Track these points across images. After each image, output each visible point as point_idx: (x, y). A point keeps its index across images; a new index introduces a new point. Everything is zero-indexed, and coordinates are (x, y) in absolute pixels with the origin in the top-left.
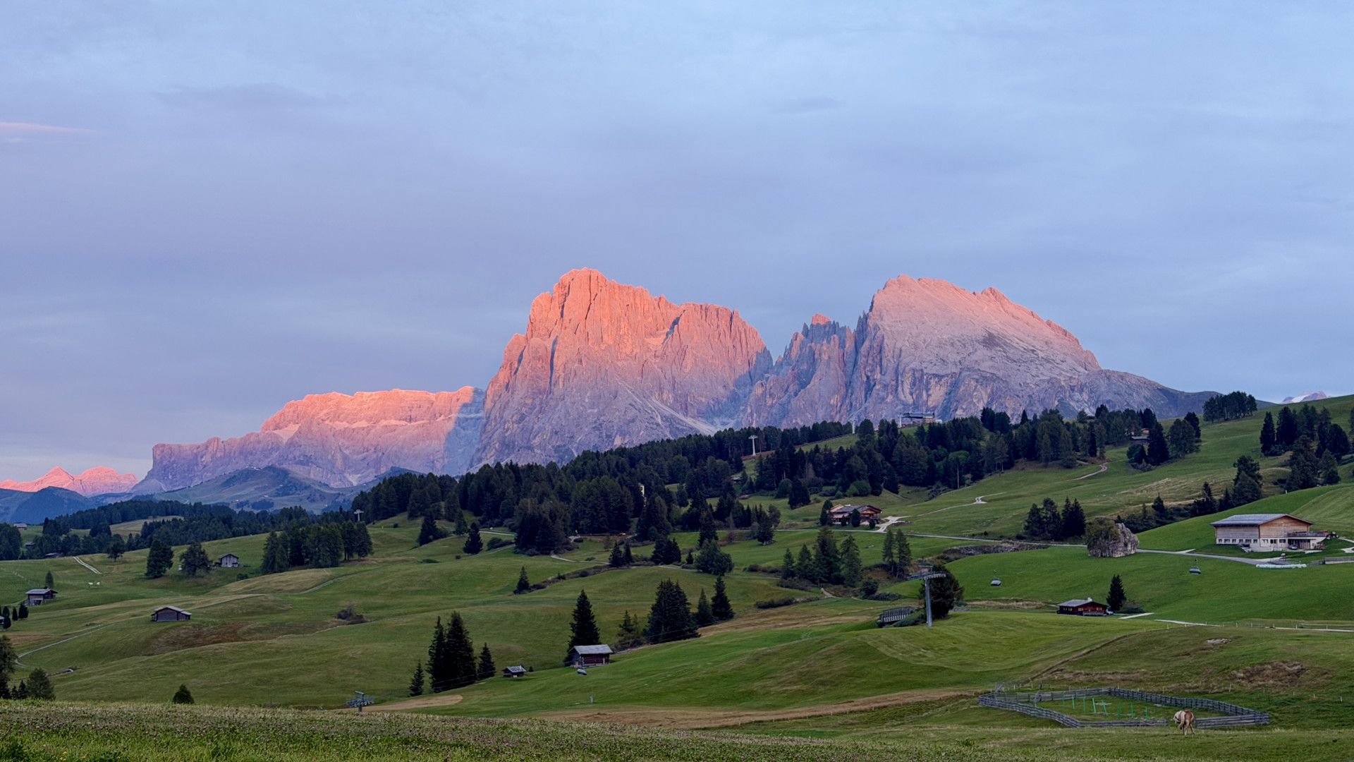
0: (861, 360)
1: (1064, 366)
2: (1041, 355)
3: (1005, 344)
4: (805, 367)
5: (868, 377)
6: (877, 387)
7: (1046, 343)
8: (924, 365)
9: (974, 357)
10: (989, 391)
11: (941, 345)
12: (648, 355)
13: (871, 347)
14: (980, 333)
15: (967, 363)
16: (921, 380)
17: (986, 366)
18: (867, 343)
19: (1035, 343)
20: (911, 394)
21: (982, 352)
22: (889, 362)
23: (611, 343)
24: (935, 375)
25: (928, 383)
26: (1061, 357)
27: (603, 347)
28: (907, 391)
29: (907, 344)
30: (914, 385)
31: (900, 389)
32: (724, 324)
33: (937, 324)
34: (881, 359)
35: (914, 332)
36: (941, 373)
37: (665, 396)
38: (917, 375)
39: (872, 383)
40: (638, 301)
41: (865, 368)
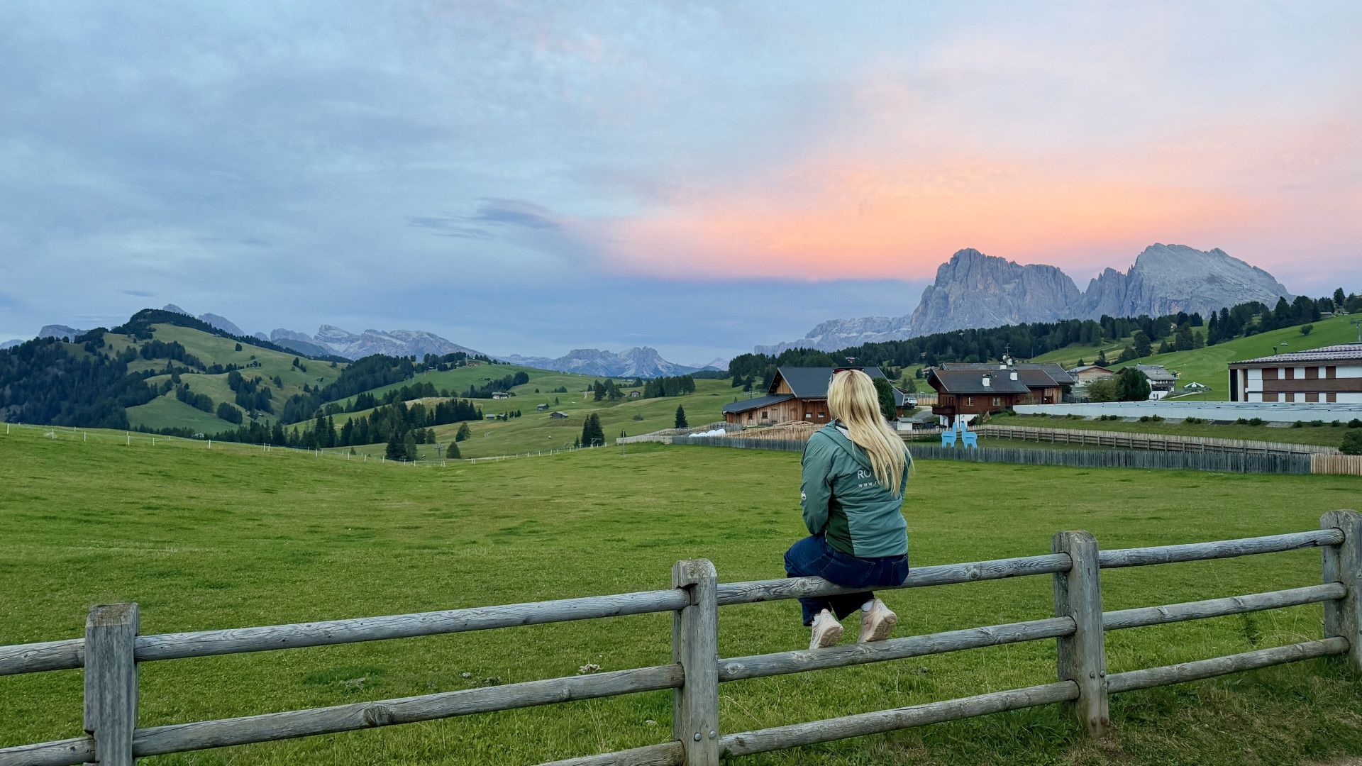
0: (1129, 293)
1: (1261, 293)
2: (1246, 287)
3: (1222, 281)
4: (1096, 298)
5: (1133, 303)
6: (1138, 308)
7: (1251, 280)
8: (1168, 295)
9: (1201, 289)
10: (1209, 308)
11: (1179, 283)
12: (1004, 294)
13: (1135, 286)
14: (1206, 275)
15: (1196, 293)
16: (1166, 303)
17: (1208, 295)
18: (1133, 283)
19: (1242, 280)
20: (1160, 312)
21: (1206, 286)
22: (1146, 294)
23: (982, 288)
24: (1174, 301)
25: (1170, 305)
26: (1260, 288)
27: (977, 291)
28: (1157, 310)
29: (1158, 283)
30: (1161, 306)
31: (1152, 309)
32: (1050, 276)
33: (1178, 270)
34: (1141, 292)
35: (1163, 276)
36: (1178, 299)
37: (1013, 316)
38: (1163, 301)
39: (1135, 306)
40: (999, 265)
41: (1131, 297)
